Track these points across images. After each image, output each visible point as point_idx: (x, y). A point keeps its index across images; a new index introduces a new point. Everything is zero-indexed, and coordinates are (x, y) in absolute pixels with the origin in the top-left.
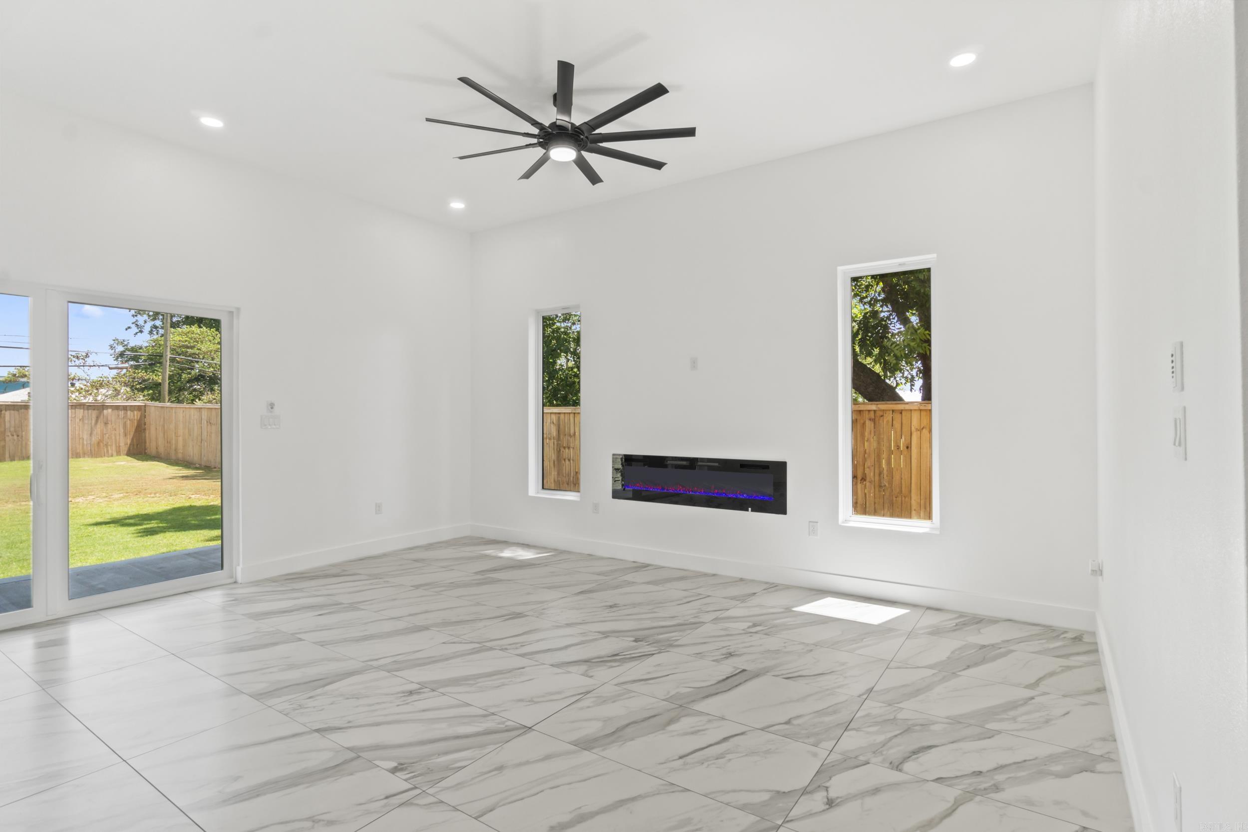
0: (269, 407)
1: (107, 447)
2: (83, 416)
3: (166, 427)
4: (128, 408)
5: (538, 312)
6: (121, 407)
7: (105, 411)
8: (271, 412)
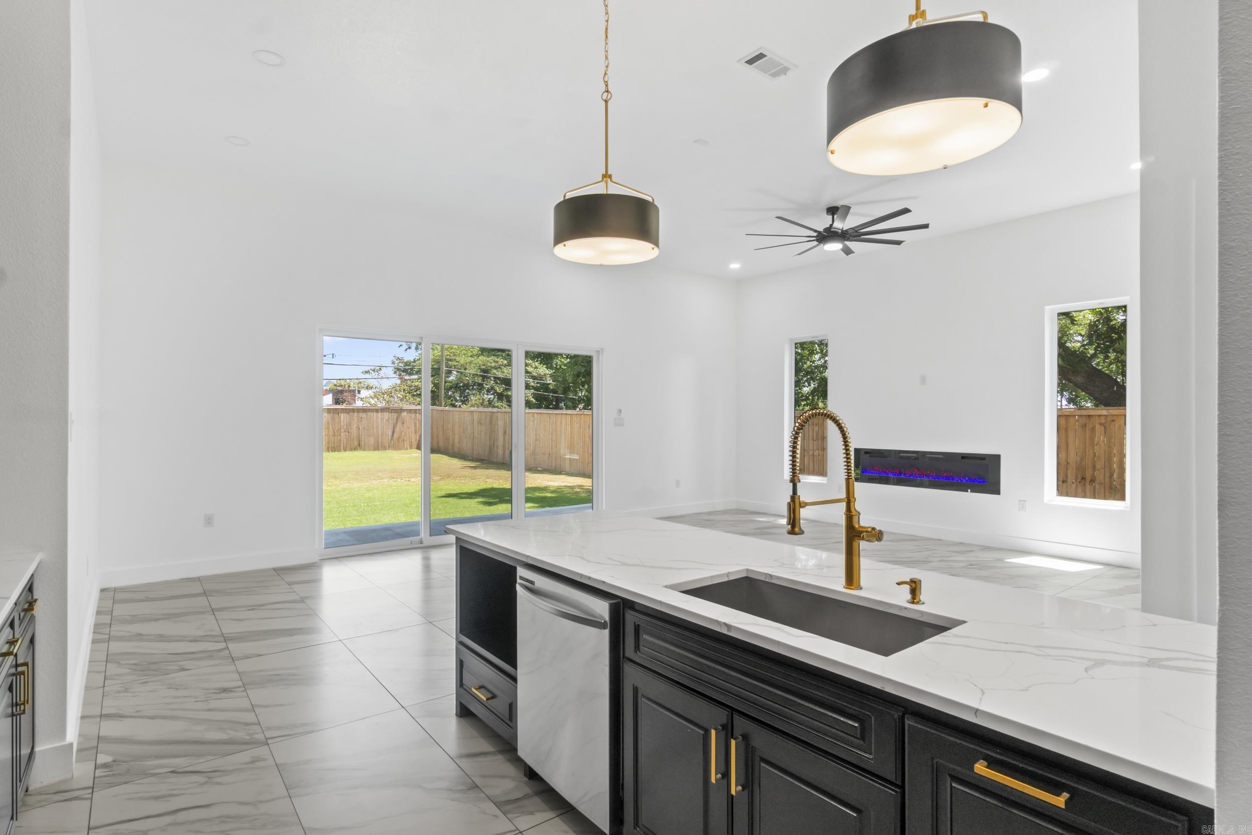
0: (619, 412)
1: (404, 442)
2: (388, 418)
3: (445, 427)
4: (417, 411)
5: (791, 340)
6: (413, 411)
7: (402, 414)
8: (620, 415)
